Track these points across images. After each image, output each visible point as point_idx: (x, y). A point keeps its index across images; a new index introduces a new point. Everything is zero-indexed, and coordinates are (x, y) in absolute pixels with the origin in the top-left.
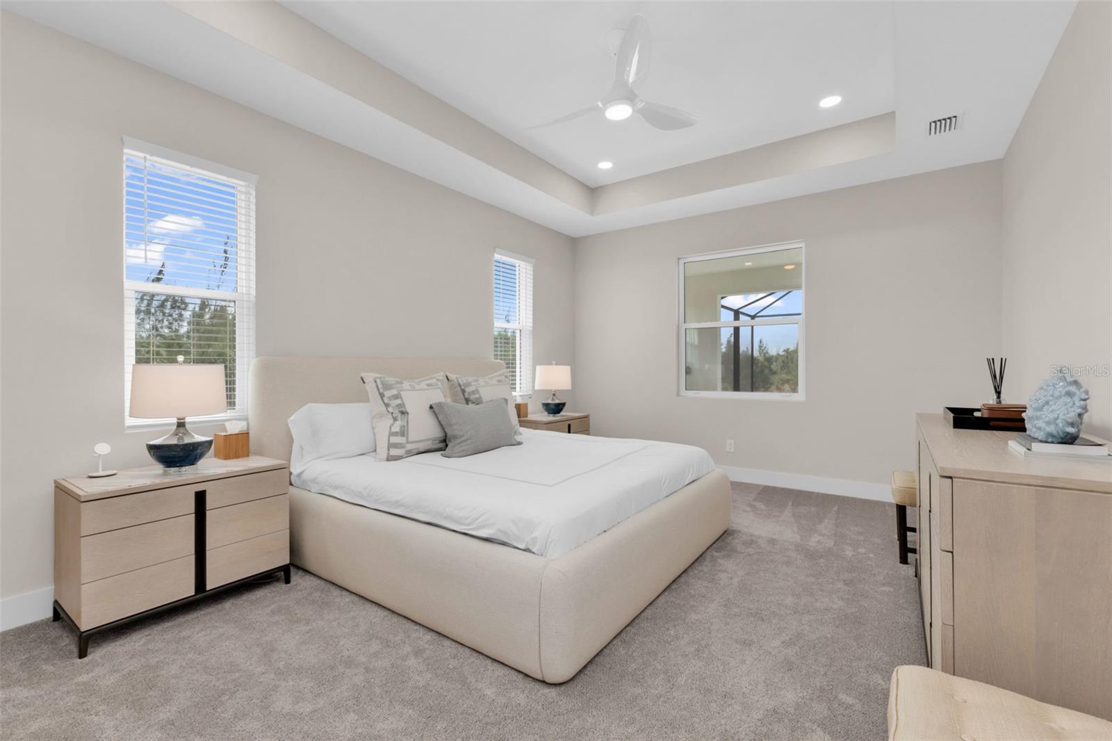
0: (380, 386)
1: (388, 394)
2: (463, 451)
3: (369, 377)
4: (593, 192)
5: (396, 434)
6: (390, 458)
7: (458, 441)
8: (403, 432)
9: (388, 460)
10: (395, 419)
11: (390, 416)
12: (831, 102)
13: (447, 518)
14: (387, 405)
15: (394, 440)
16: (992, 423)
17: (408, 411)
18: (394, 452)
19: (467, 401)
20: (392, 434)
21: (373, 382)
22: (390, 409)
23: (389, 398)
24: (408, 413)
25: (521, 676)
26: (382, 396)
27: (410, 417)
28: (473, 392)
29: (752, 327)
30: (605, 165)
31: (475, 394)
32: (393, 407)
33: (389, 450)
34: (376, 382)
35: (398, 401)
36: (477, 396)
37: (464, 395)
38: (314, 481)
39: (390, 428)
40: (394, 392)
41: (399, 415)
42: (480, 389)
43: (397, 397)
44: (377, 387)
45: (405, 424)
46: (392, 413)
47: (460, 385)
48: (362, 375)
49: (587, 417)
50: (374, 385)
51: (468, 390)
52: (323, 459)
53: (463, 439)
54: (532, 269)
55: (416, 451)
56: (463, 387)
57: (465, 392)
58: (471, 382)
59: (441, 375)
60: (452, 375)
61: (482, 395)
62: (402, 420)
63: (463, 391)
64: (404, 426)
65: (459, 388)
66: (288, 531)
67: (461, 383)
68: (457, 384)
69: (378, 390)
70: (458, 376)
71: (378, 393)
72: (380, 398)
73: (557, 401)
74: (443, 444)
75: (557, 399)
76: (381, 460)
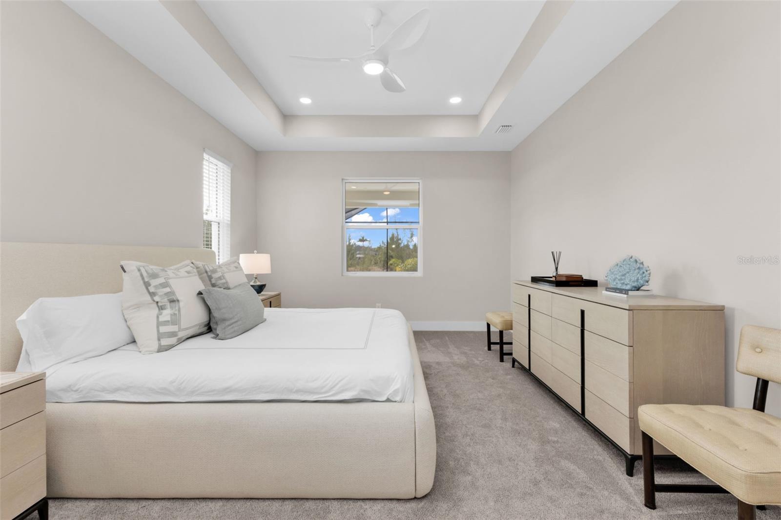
0: (145, 274)
1: (154, 282)
2: (234, 331)
3: (131, 265)
4: (287, 117)
5: (166, 323)
6: (161, 349)
7: (227, 323)
8: (175, 320)
9: (159, 351)
10: (161, 308)
11: (155, 305)
12: (455, 100)
13: (298, 391)
14: (152, 294)
15: (163, 329)
16: (571, 283)
17: (179, 298)
18: (165, 342)
19: (214, 285)
20: (159, 324)
21: (137, 270)
22: (157, 298)
23: (156, 287)
24: (178, 301)
25: (395, 502)
26: (147, 285)
27: (181, 304)
28: (220, 278)
29: (387, 229)
30: (306, 101)
31: (221, 279)
32: (160, 296)
33: (159, 340)
34: (139, 270)
35: (168, 290)
36: (224, 281)
37: (210, 281)
38: (68, 389)
39: (158, 317)
40: (161, 280)
41: (168, 305)
42: (225, 274)
43: (165, 285)
44: (142, 275)
45: (177, 312)
46: (157, 302)
47: (206, 272)
48: (123, 263)
49: (279, 295)
50: (138, 274)
51: (215, 276)
52: (69, 362)
53: (233, 321)
54: (230, 171)
55: (185, 338)
56: (209, 274)
57: (212, 278)
58: (216, 269)
59: (188, 262)
60: (198, 263)
61: (228, 280)
62: (172, 308)
63: (210, 278)
64: (175, 314)
65: (205, 274)
66: (44, 458)
67: (208, 270)
68: (204, 271)
69: (143, 278)
70: (204, 264)
71: (142, 282)
72: (144, 287)
73: (258, 283)
74: (209, 329)
75: (259, 281)
76: (151, 352)
